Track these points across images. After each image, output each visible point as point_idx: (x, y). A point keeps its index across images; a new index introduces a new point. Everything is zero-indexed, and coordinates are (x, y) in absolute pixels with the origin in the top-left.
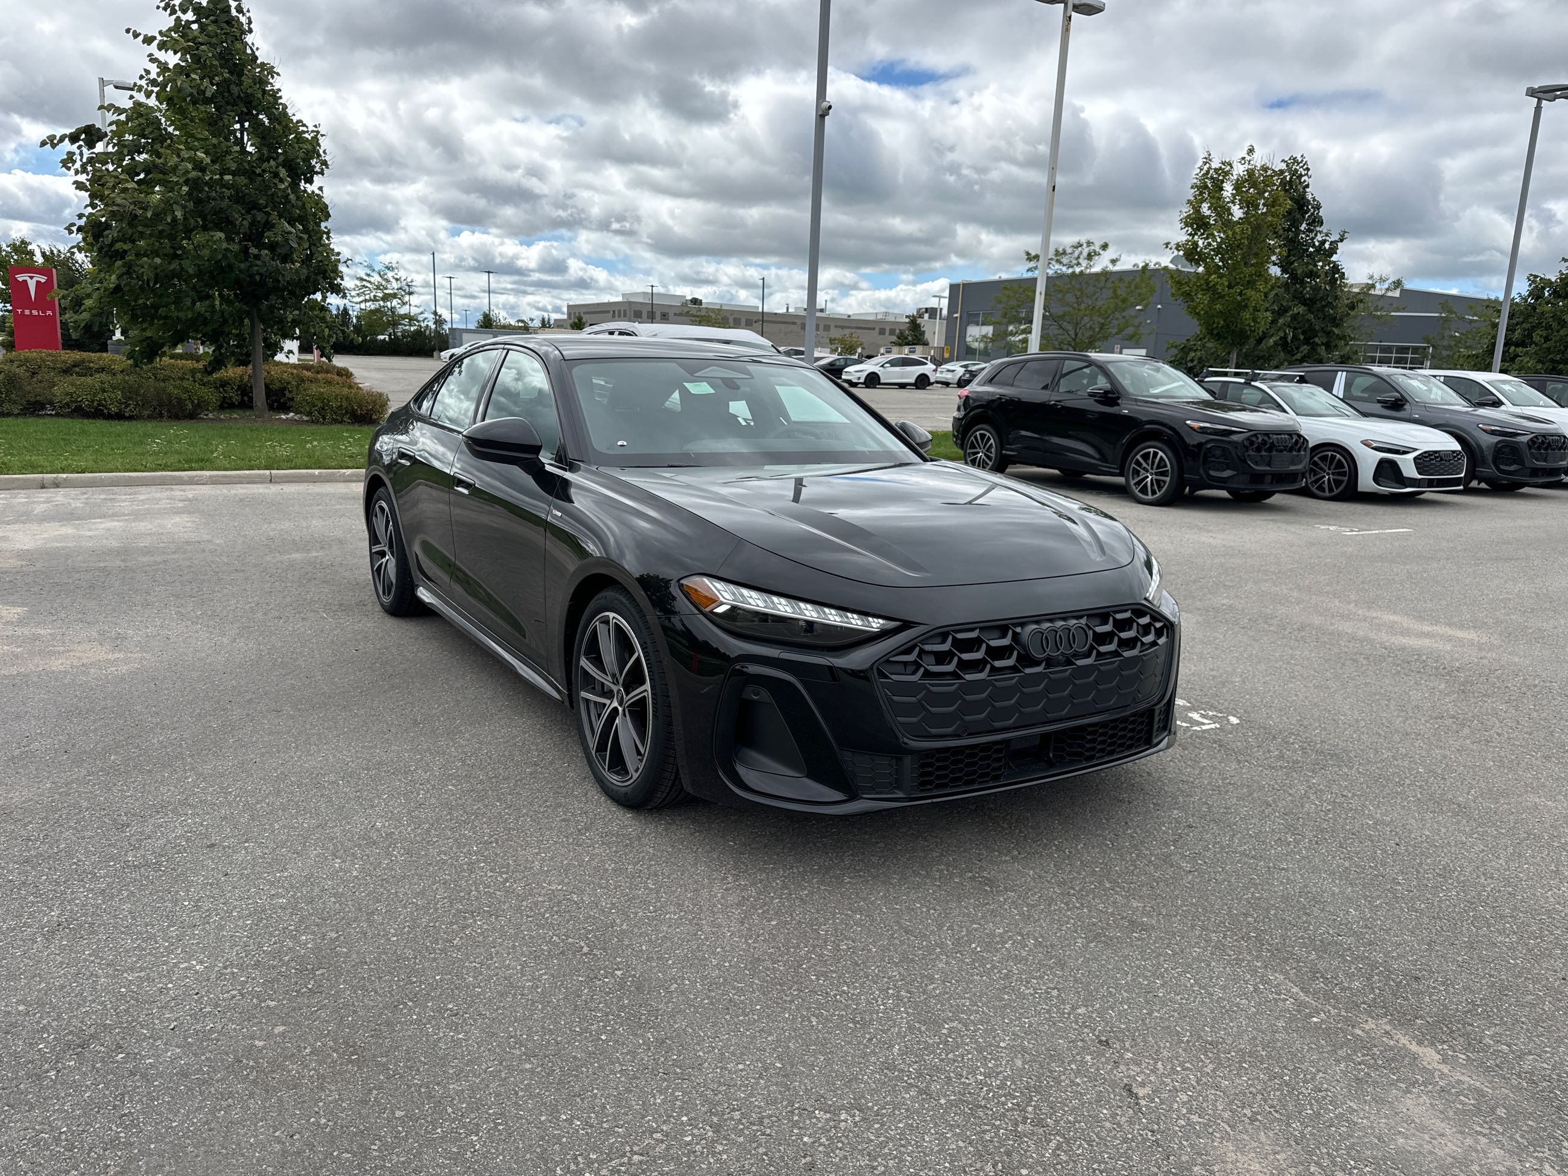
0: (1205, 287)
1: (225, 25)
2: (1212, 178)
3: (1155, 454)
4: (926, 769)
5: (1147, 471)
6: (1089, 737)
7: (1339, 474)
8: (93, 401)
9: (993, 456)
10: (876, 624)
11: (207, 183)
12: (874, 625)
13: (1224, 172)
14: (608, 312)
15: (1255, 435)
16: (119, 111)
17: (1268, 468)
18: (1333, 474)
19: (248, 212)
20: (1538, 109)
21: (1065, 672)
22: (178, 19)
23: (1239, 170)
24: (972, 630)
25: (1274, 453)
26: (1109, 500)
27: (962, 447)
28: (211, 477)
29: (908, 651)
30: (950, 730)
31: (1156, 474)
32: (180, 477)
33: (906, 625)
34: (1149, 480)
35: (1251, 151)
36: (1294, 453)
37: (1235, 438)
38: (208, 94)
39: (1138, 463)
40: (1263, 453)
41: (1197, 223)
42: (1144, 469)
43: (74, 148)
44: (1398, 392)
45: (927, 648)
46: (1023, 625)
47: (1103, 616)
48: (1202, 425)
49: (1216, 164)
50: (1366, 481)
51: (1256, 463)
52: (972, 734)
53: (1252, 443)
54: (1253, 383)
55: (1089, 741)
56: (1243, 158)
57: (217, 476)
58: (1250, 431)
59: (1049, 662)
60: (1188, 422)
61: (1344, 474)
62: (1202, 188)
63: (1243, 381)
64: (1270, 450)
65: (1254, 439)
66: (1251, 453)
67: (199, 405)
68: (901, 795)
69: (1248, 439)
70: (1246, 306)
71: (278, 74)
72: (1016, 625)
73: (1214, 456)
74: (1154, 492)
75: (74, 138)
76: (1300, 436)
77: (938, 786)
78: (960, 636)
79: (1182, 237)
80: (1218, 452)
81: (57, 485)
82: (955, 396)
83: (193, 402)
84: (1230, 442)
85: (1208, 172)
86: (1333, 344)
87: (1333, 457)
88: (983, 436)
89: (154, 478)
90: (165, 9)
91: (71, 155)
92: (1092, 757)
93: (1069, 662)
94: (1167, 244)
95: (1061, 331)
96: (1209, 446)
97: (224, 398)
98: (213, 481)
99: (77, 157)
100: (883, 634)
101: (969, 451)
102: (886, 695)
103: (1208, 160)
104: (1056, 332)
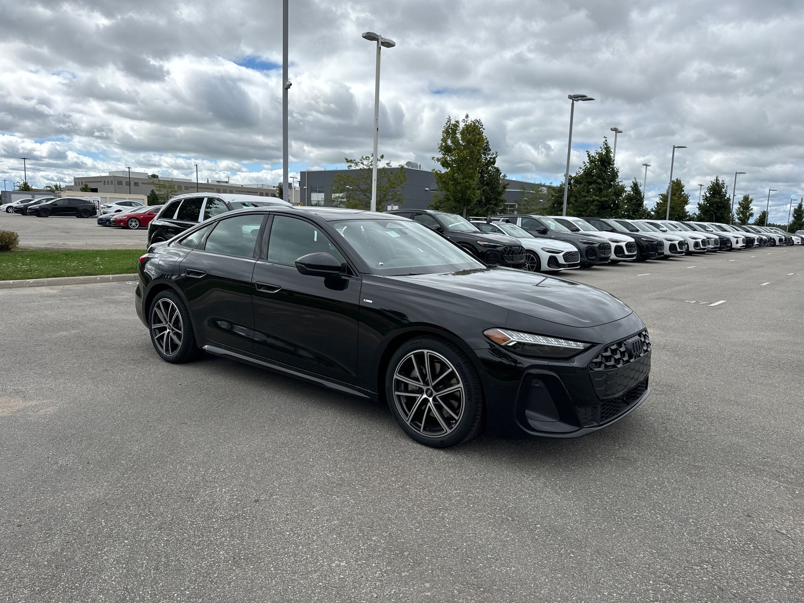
0: (452, 179)
2: (452, 129)
7: (532, 263)
10: (581, 345)
13: (456, 125)
15: (506, 247)
17: (512, 262)
18: (530, 263)
20: (573, 104)
23: (462, 125)
24: (614, 345)
25: (514, 255)
29: (597, 357)
33: (593, 345)
35: (467, 116)
36: (521, 255)
37: (498, 249)
40: (510, 255)
41: (446, 150)
44: (544, 226)
45: (603, 354)
48: (485, 243)
49: (453, 122)
50: (544, 266)
51: (508, 261)
53: (506, 251)
54: (490, 223)
56: (464, 120)
58: (505, 245)
60: (478, 242)
61: (535, 263)
62: (447, 132)
63: (485, 222)
64: (512, 254)
65: (506, 249)
66: (506, 255)
68: (596, 424)
69: (504, 249)
72: (624, 341)
73: (490, 257)
76: (522, 247)
77: (605, 419)
78: (611, 348)
79: (440, 156)
80: (492, 256)
84: (496, 251)
85: (449, 126)
87: (530, 256)
94: (433, 158)
96: (488, 253)
100: (585, 350)
102: (593, 378)
103: (449, 120)
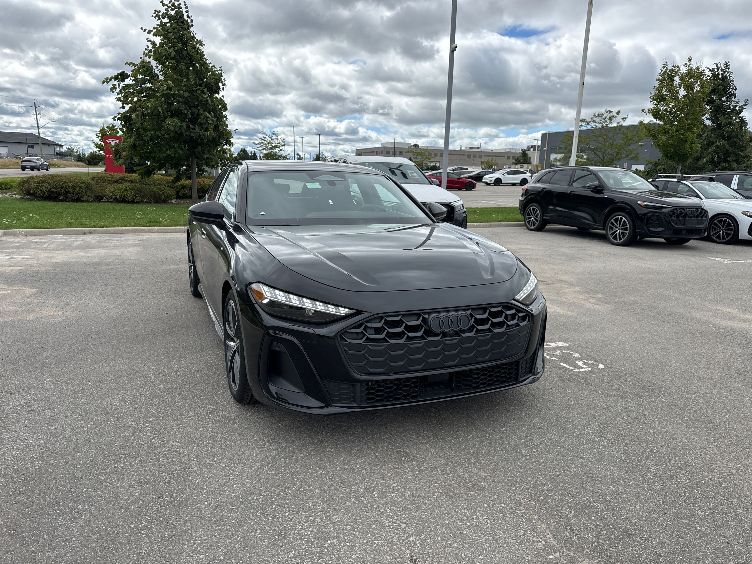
1: (180, 24)
2: (668, 74)
3: (621, 219)
4: (370, 391)
5: (617, 228)
6: (474, 376)
7: (729, 230)
8: (122, 195)
9: (539, 219)
10: (343, 311)
11: (172, 95)
12: (342, 312)
13: (674, 71)
14: (374, 152)
15: (676, 209)
16: (135, 65)
17: (684, 227)
18: (725, 230)
19: (190, 109)
21: (456, 340)
22: (161, 22)
23: (684, 70)
24: (398, 315)
25: (687, 218)
26: (597, 243)
27: (523, 214)
28: (158, 229)
29: (359, 326)
30: (381, 370)
31: (622, 229)
32: (144, 229)
33: (359, 312)
34: (618, 232)
35: (690, 60)
36: (699, 218)
37: (664, 210)
38: (173, 55)
39: (612, 224)
40: (681, 219)
41: (660, 98)
42: (616, 227)
43: (116, 83)
45: (369, 325)
46: (429, 313)
47: (484, 309)
48: (646, 203)
49: (670, 67)
50: (744, 234)
51: (676, 224)
52: (396, 373)
53: (674, 213)
54: (682, 182)
55: (475, 378)
56: (686, 64)
57: (161, 229)
58: (673, 207)
59: (444, 334)
60: (639, 202)
61: (731, 230)
62: (662, 80)
63: (676, 180)
64: (684, 217)
65: (675, 211)
66: (673, 218)
67: (167, 197)
68: (355, 405)
69: (672, 211)
70: (686, 141)
71: (204, 45)
72: (425, 313)
73: (652, 220)
74: (620, 239)
75: (116, 78)
76: (703, 209)
77: (377, 401)
78: (389, 319)
79: (650, 105)
80: (654, 218)
81: (91, 233)
82: (520, 190)
83: (164, 196)
84: (661, 213)
85: (665, 72)
86: (740, 160)
87: (725, 221)
88: (534, 209)
89: (132, 230)
90: (155, 17)
91: (114, 85)
92: (477, 387)
93: (457, 334)
94: (643, 110)
95: (595, 156)
96: (649, 215)
97: (184, 193)
98: (159, 232)
99: (117, 87)
100: (346, 317)
101: (527, 217)
102: (345, 350)
103: (666, 65)
104: (593, 156)
